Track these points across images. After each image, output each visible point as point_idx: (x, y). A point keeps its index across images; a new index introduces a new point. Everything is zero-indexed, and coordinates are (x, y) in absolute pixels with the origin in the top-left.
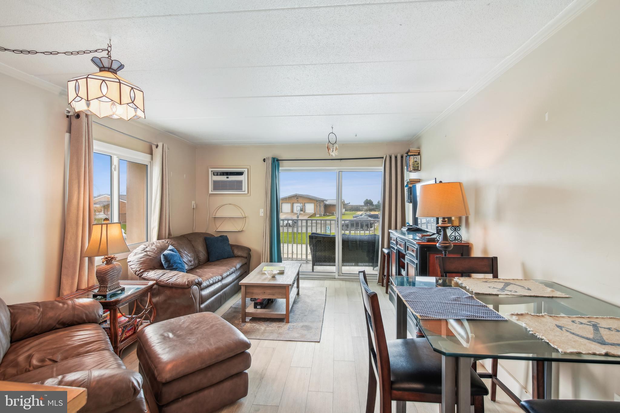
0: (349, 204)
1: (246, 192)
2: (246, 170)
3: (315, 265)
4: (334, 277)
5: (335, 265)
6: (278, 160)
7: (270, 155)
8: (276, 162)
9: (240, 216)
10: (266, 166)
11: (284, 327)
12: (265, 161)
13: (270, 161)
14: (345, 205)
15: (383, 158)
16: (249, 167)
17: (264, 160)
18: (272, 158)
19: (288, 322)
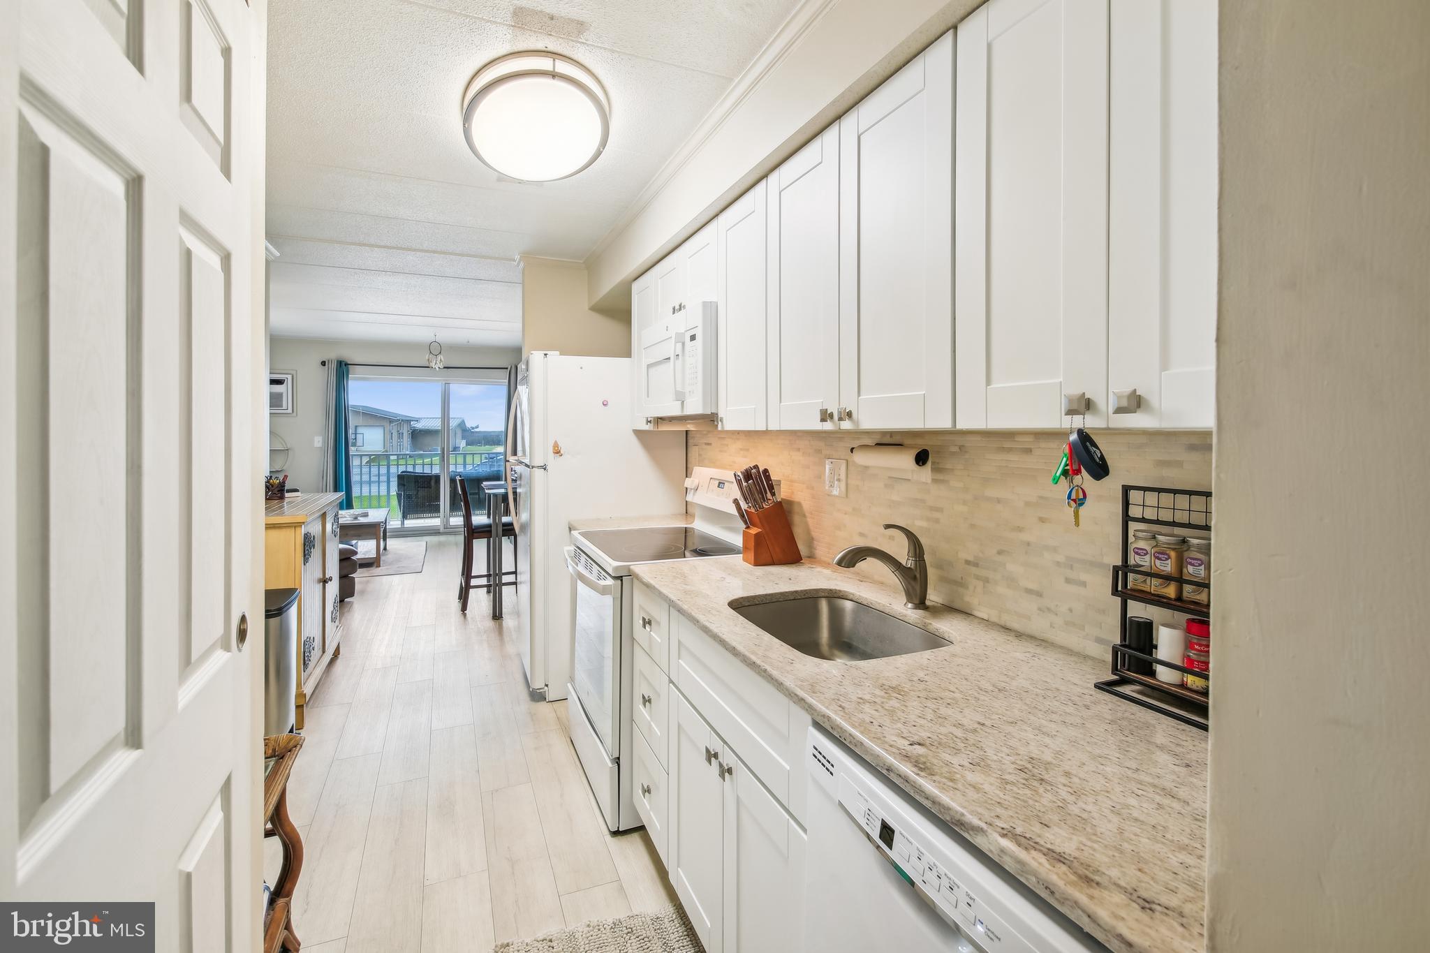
0: (476, 430)
1: (290, 411)
2: (289, 377)
3: (406, 519)
4: (438, 531)
5: (439, 517)
6: (347, 364)
7: (333, 355)
8: (343, 369)
9: (281, 448)
10: (327, 372)
11: (374, 571)
12: (324, 365)
13: (334, 366)
14: (465, 431)
15: (507, 368)
16: (294, 373)
17: (323, 363)
18: (337, 361)
19: (379, 566)
